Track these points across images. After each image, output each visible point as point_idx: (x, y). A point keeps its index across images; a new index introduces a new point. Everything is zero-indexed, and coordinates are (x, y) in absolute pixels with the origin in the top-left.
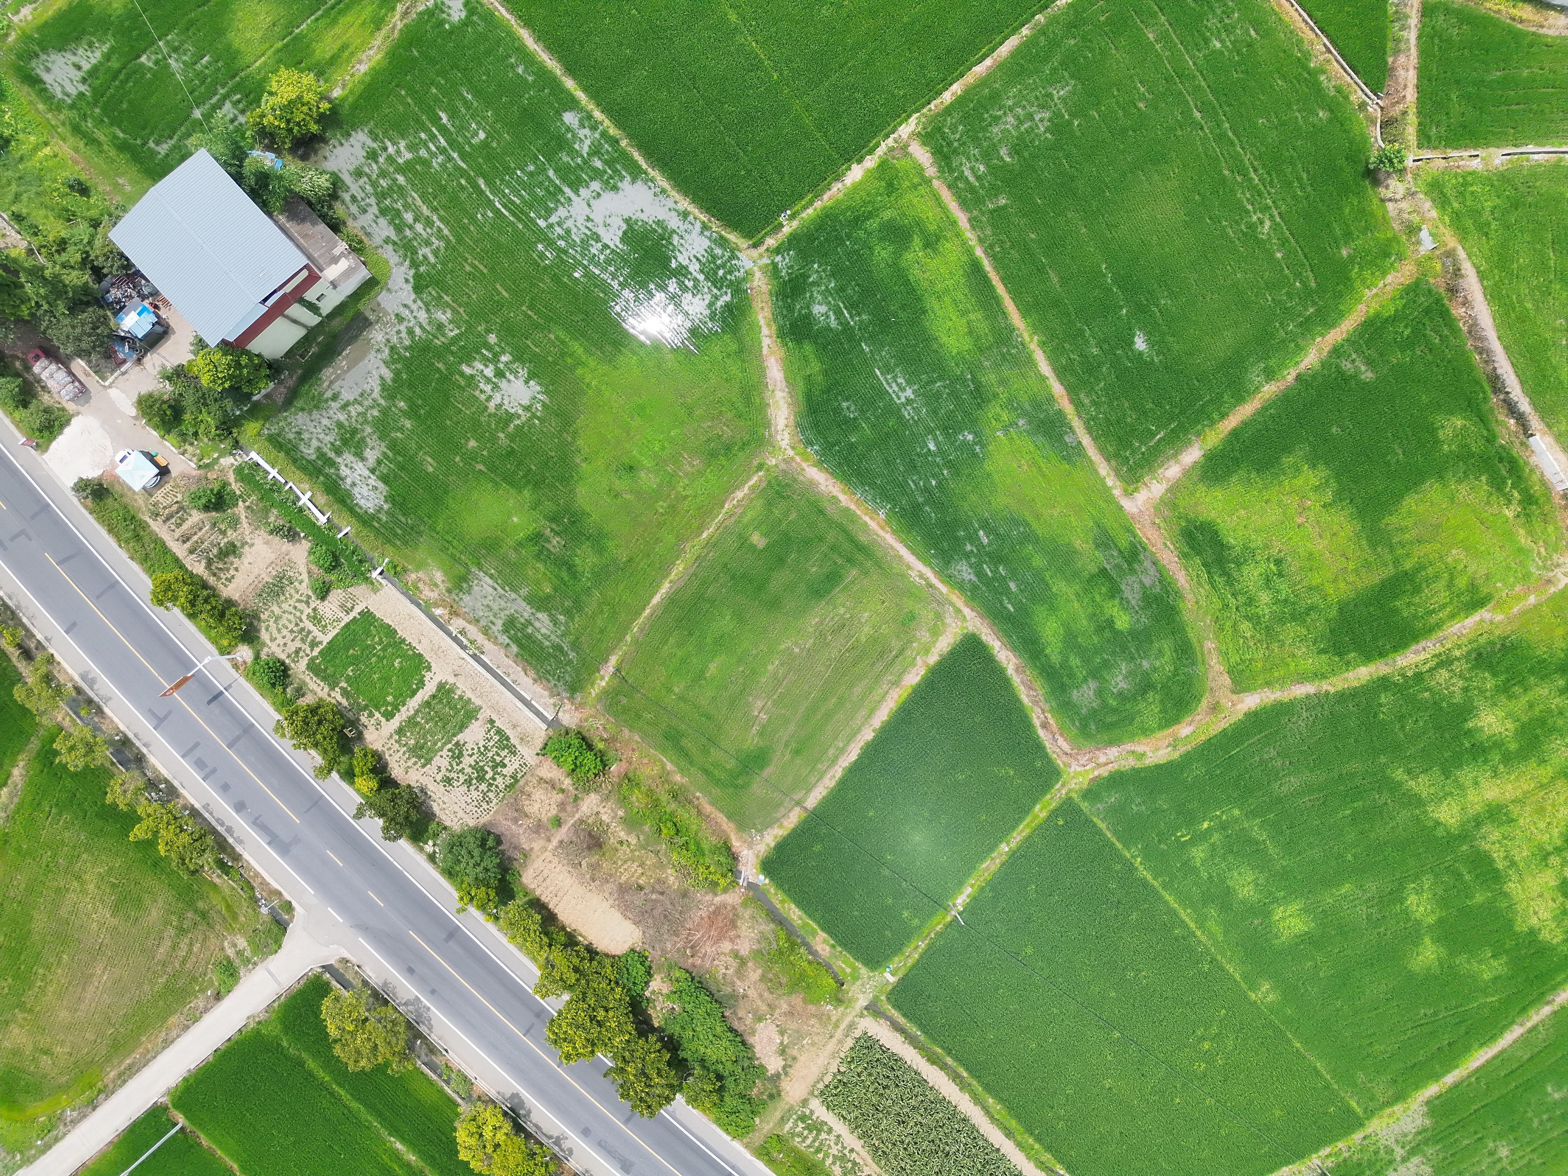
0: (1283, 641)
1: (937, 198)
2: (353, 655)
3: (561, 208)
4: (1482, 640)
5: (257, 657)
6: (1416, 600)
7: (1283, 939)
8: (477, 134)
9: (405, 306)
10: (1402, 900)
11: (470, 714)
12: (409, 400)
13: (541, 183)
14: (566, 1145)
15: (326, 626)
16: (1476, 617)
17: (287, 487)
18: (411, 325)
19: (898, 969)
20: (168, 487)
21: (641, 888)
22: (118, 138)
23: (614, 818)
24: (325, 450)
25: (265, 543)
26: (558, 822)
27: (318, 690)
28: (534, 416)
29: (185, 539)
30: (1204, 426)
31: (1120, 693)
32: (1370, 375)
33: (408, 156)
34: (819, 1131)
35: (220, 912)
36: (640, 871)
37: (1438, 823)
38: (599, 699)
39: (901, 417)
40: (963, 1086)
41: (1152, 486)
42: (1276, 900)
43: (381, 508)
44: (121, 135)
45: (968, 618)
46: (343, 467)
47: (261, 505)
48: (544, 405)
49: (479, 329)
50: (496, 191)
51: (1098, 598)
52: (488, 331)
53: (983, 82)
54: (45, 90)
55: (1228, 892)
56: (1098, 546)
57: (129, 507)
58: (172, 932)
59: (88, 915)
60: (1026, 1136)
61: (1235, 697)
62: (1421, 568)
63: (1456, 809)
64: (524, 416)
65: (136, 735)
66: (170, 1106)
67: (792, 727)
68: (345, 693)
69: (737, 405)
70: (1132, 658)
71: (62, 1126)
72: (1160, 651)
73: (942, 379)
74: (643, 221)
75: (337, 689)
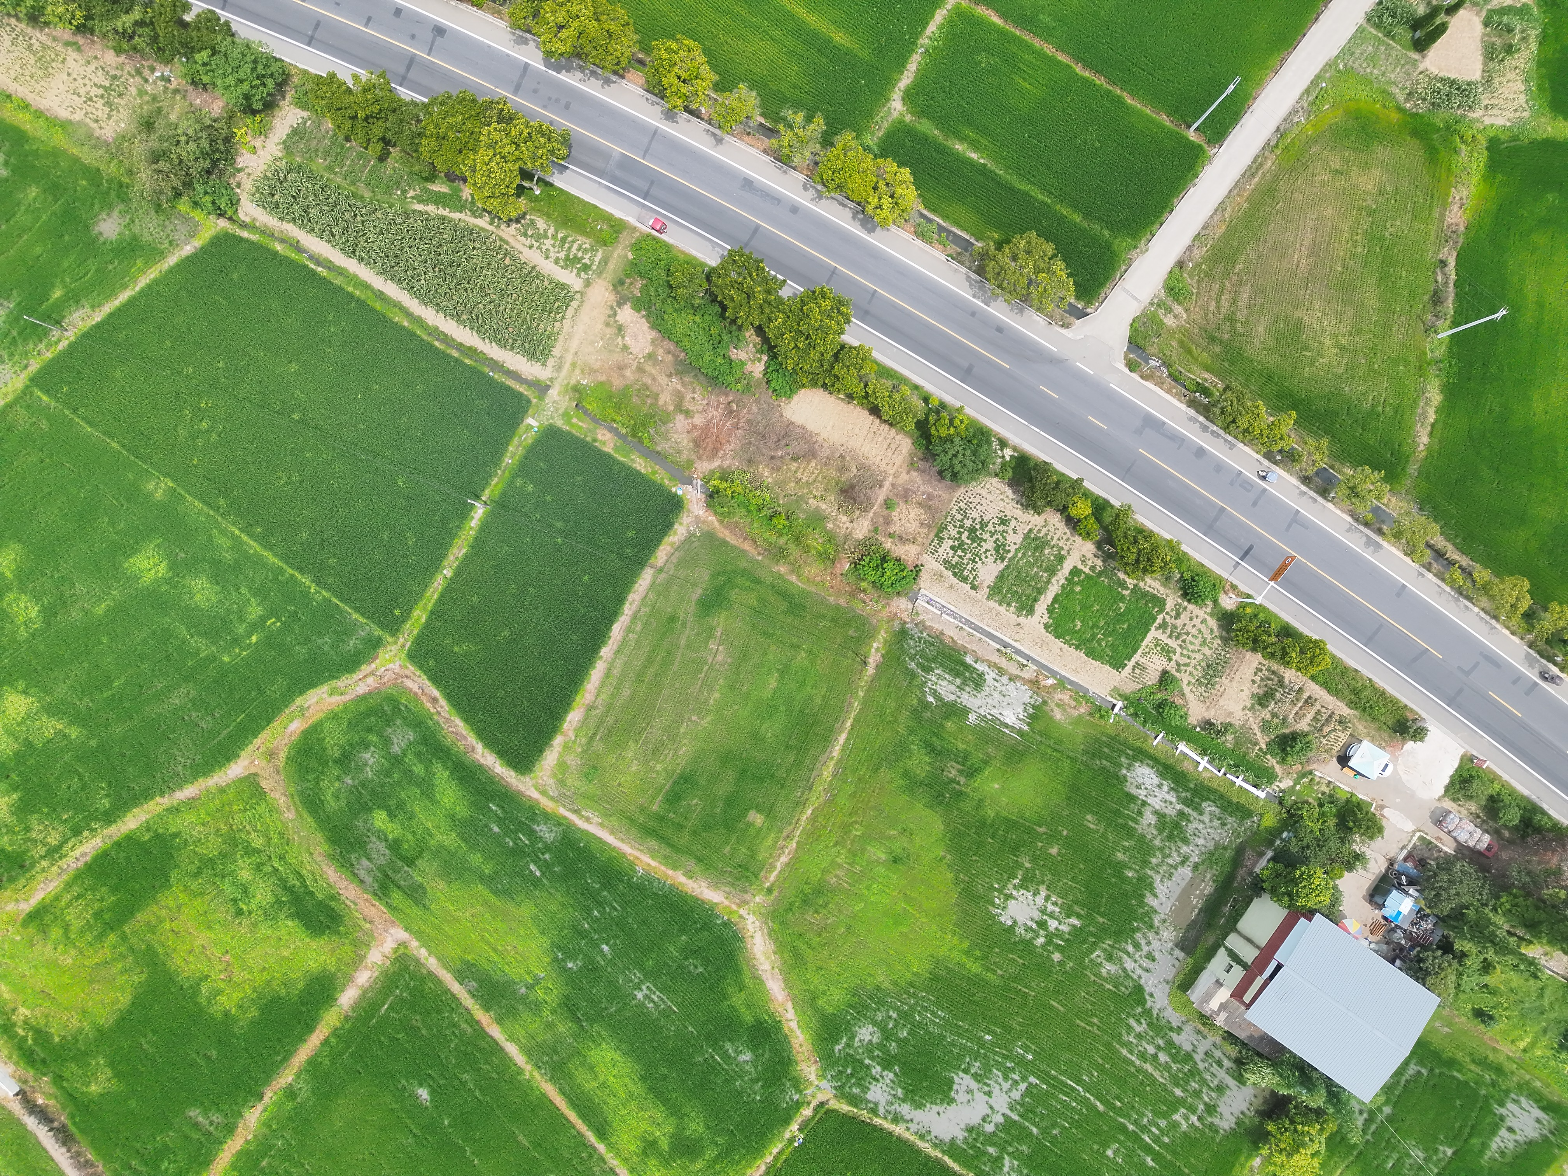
0: (218, 836)
2: (1123, 624)
3: (1018, 1098)
4: (22, 881)
5: (1215, 602)
6: (97, 906)
7: (152, 546)
8: (1115, 1153)
9: (1147, 970)
10: (43, 610)
11: (996, 591)
12: (1125, 880)
13: (1042, 1119)
14: (811, 193)
15: (1156, 646)
16: (35, 901)
17: (1223, 770)
18: (1138, 953)
19: (526, 432)
20: (1337, 748)
21: (795, 459)
22: (1458, 1071)
23: (836, 520)
24: (1195, 814)
25: (1232, 713)
26: (888, 504)
27: (1149, 582)
28: (1000, 891)
29: (1309, 701)
30: (343, 1028)
31: (367, 747)
32: (191, 1114)
33: (1176, 1117)
34: (567, 258)
35: (1198, 345)
36: (799, 475)
37: (25, 693)
38: (876, 629)
39: (641, 970)
40: (435, 332)
41: (381, 958)
42: (167, 581)
43: (1128, 769)
44: (1455, 1074)
45: (532, 789)
47: (1244, 749)
48: (993, 904)
49: (1071, 964)
50: (1085, 1102)
51: (410, 837)
52: (1061, 963)
54: (1536, 1101)
55: (216, 579)
56: (421, 886)
57: (1369, 719)
58: (1241, 316)
59: (1325, 314)
60: (363, 297)
61: (253, 770)
62: (101, 937)
63: (10, 711)
64: (1010, 889)
65: (1315, 501)
66: (1205, 146)
67: (683, 642)
68: (1123, 585)
69: (805, 946)
70: (363, 784)
71: (1306, 105)
72: (337, 798)
73: (610, 1016)
74: (936, 1104)
75: (1131, 586)
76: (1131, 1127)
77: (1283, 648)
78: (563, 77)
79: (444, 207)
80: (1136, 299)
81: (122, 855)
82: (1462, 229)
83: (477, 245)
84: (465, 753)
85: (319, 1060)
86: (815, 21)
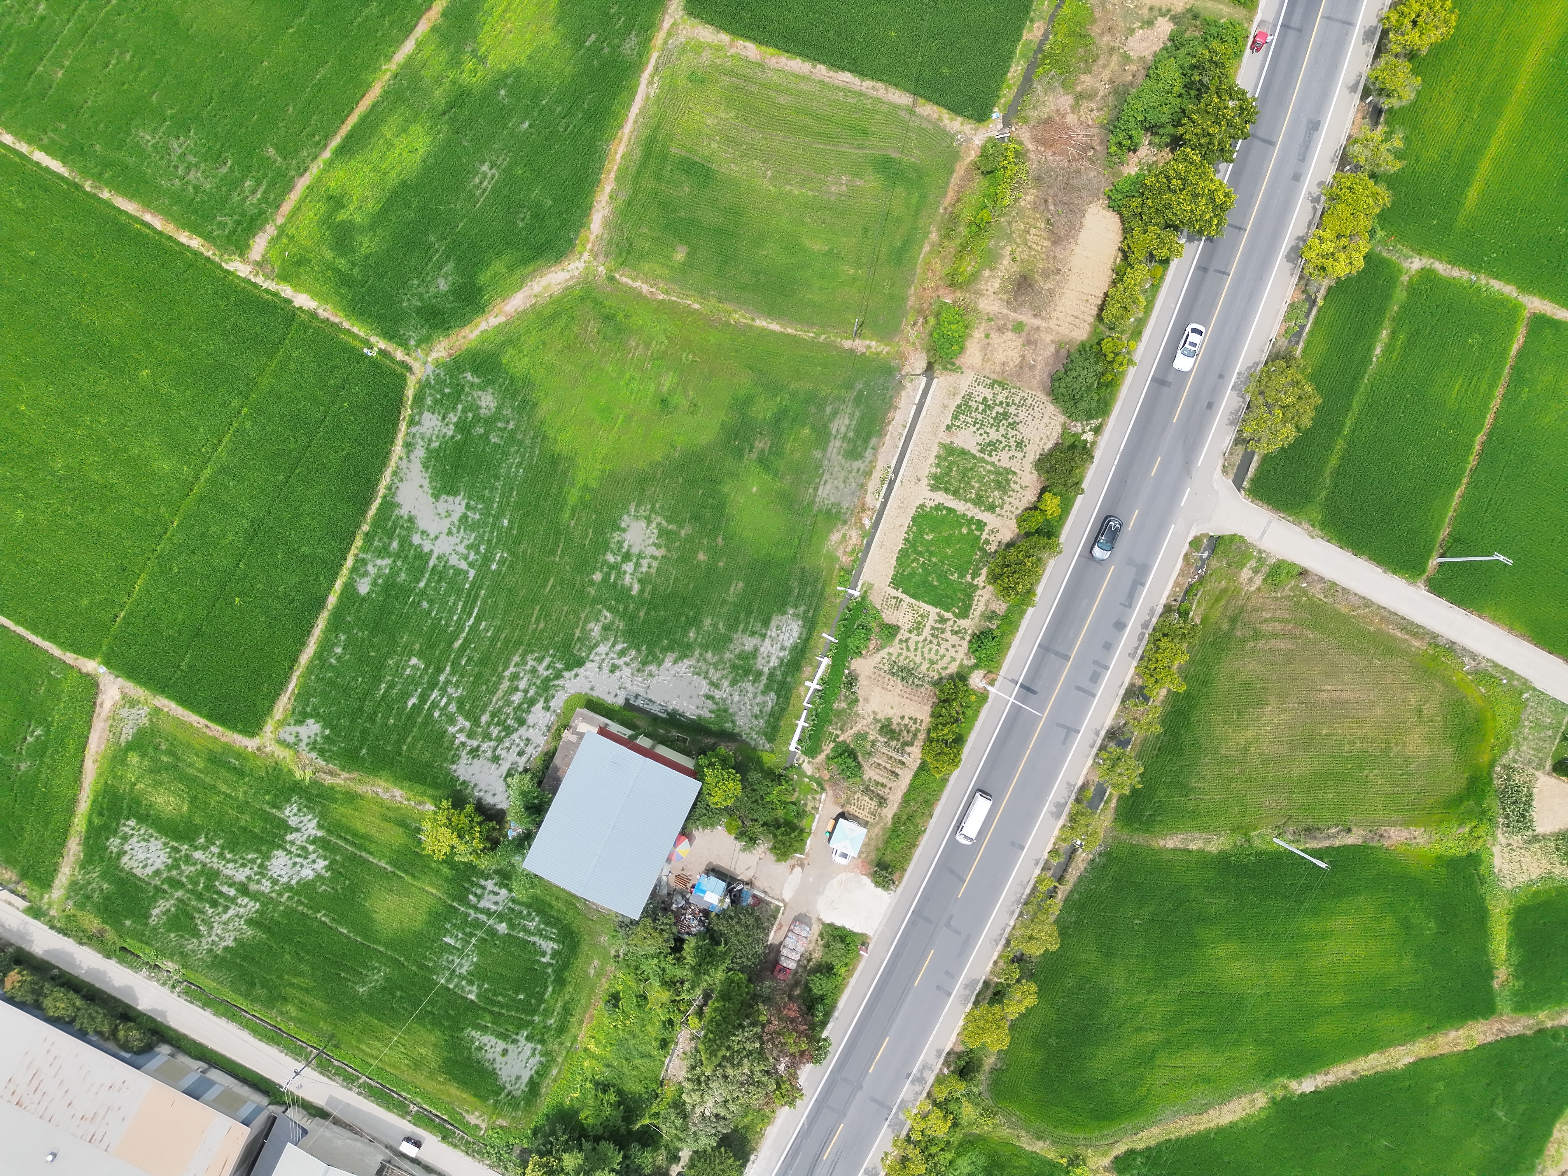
1: (293, 214)
2: (937, 581)
3: (451, 563)
5: (976, 666)
8: (414, 666)
11: (949, 450)
12: (685, 630)
13: (435, 588)
14: (1316, 191)
15: (921, 616)
17: (809, 705)
18: (615, 656)
20: (853, 809)
21: (1049, 223)
22: (554, 990)
23: (994, 277)
24: (761, 687)
25: (868, 702)
26: (1018, 328)
27: (983, 600)
28: (652, 510)
29: (894, 775)
35: (1226, 607)
36: (1033, 231)
38: (889, 342)
39: (512, 164)
43: (794, 615)
44: (550, 989)
45: (672, 21)
46: (771, 664)
47: (835, 720)
48: (638, 504)
49: (593, 592)
50: (459, 628)
52: (592, 583)
53: (169, 214)
54: (537, 1072)
57: (886, 838)
58: (1261, 644)
59: (1277, 725)
64: (655, 519)
65: (1092, 747)
66: (1425, 577)
67: (843, 148)
68: (975, 575)
69: (562, 325)
71: (1483, 665)
73: (459, 141)
74: (430, 482)
75: (975, 582)
76: (442, 678)
80: (1262, 535)
82: (1386, 845)
86: (1485, 166)
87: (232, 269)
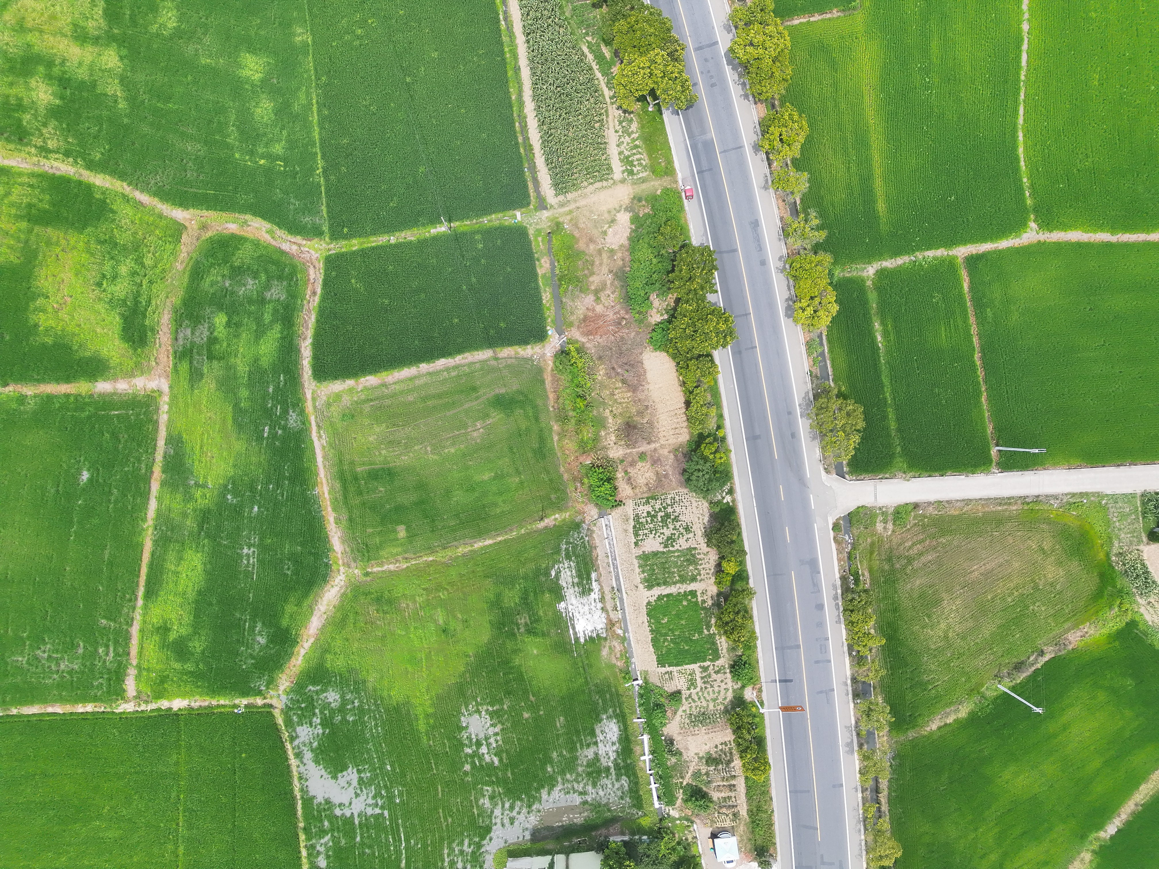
0: (132, 235)
1: (141, 653)
2: (687, 646)
3: (369, 814)
4: (12, 146)
5: (743, 687)
6: (35, 201)
7: (265, 60)
9: (503, 825)
10: (177, 29)
11: (645, 558)
12: (544, 769)
13: (368, 837)
14: (780, 264)
15: (690, 674)
16: (7, 163)
17: (651, 772)
18: (507, 812)
19: (510, 217)
20: (719, 825)
21: (624, 382)
23: (609, 434)
24: (614, 777)
25: (688, 750)
26: (642, 456)
27: (723, 640)
28: (477, 704)
29: (732, 787)
30: (84, 398)
31: (255, 278)
34: (627, 158)
35: (879, 554)
36: (616, 392)
37: (121, 58)
38: (566, 509)
39: (261, 539)
40: (523, 119)
41: (142, 386)
42: (253, 85)
43: (608, 718)
45: (311, 391)
46: (612, 758)
47: (673, 773)
48: (467, 707)
49: (470, 779)
50: (398, 852)
51: (225, 344)
52: (466, 773)
53: (62, 700)
55: (278, 112)
56: (202, 375)
57: (750, 830)
58: (916, 564)
59: (957, 611)
60: (508, 60)
61: (187, 224)
62: (18, 218)
63: (104, 58)
64: (483, 709)
65: (848, 695)
66: (994, 464)
67: (466, 406)
68: (708, 627)
69: (352, 621)
70: (232, 293)
71: (1065, 500)
72: (212, 286)
73: (220, 544)
74: (326, 771)
75: (712, 632)
77: (748, 747)
78: (728, 69)
79: (597, 63)
80: (876, 497)
81: (76, 190)
82: (1070, 647)
83: (592, 100)
84: (299, 336)
85: (55, 400)
86: (879, 185)
87: (122, 711)
